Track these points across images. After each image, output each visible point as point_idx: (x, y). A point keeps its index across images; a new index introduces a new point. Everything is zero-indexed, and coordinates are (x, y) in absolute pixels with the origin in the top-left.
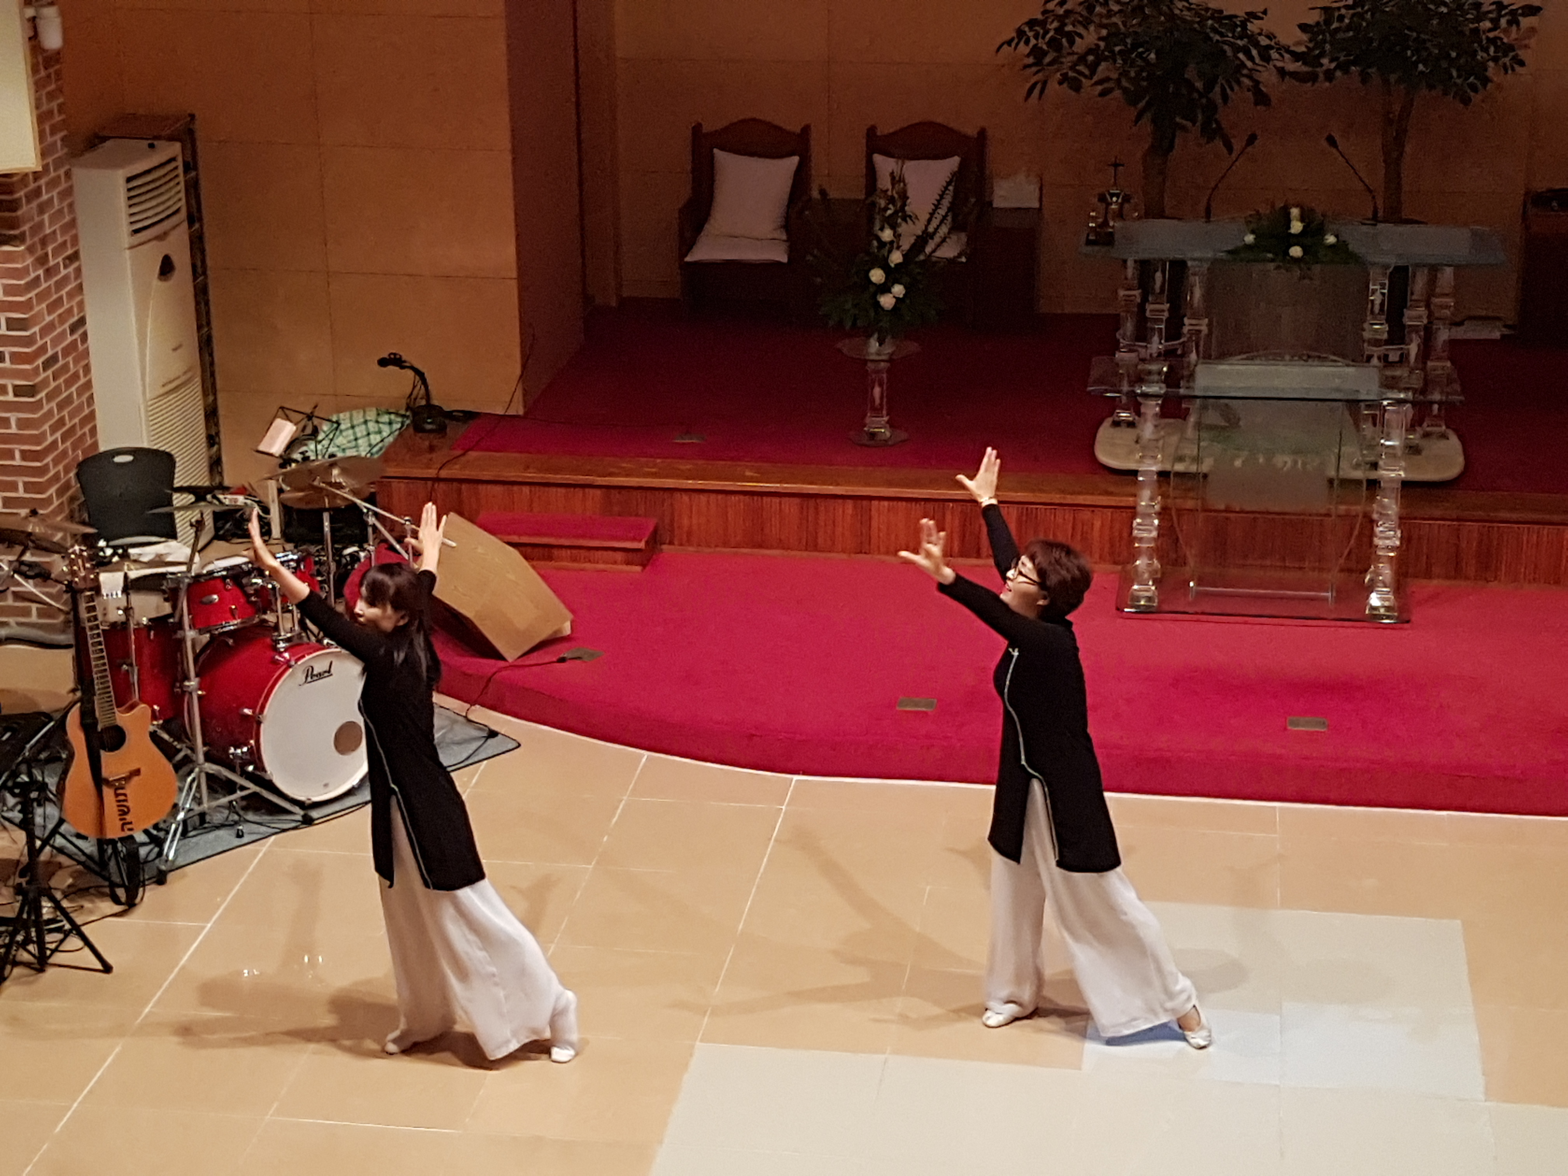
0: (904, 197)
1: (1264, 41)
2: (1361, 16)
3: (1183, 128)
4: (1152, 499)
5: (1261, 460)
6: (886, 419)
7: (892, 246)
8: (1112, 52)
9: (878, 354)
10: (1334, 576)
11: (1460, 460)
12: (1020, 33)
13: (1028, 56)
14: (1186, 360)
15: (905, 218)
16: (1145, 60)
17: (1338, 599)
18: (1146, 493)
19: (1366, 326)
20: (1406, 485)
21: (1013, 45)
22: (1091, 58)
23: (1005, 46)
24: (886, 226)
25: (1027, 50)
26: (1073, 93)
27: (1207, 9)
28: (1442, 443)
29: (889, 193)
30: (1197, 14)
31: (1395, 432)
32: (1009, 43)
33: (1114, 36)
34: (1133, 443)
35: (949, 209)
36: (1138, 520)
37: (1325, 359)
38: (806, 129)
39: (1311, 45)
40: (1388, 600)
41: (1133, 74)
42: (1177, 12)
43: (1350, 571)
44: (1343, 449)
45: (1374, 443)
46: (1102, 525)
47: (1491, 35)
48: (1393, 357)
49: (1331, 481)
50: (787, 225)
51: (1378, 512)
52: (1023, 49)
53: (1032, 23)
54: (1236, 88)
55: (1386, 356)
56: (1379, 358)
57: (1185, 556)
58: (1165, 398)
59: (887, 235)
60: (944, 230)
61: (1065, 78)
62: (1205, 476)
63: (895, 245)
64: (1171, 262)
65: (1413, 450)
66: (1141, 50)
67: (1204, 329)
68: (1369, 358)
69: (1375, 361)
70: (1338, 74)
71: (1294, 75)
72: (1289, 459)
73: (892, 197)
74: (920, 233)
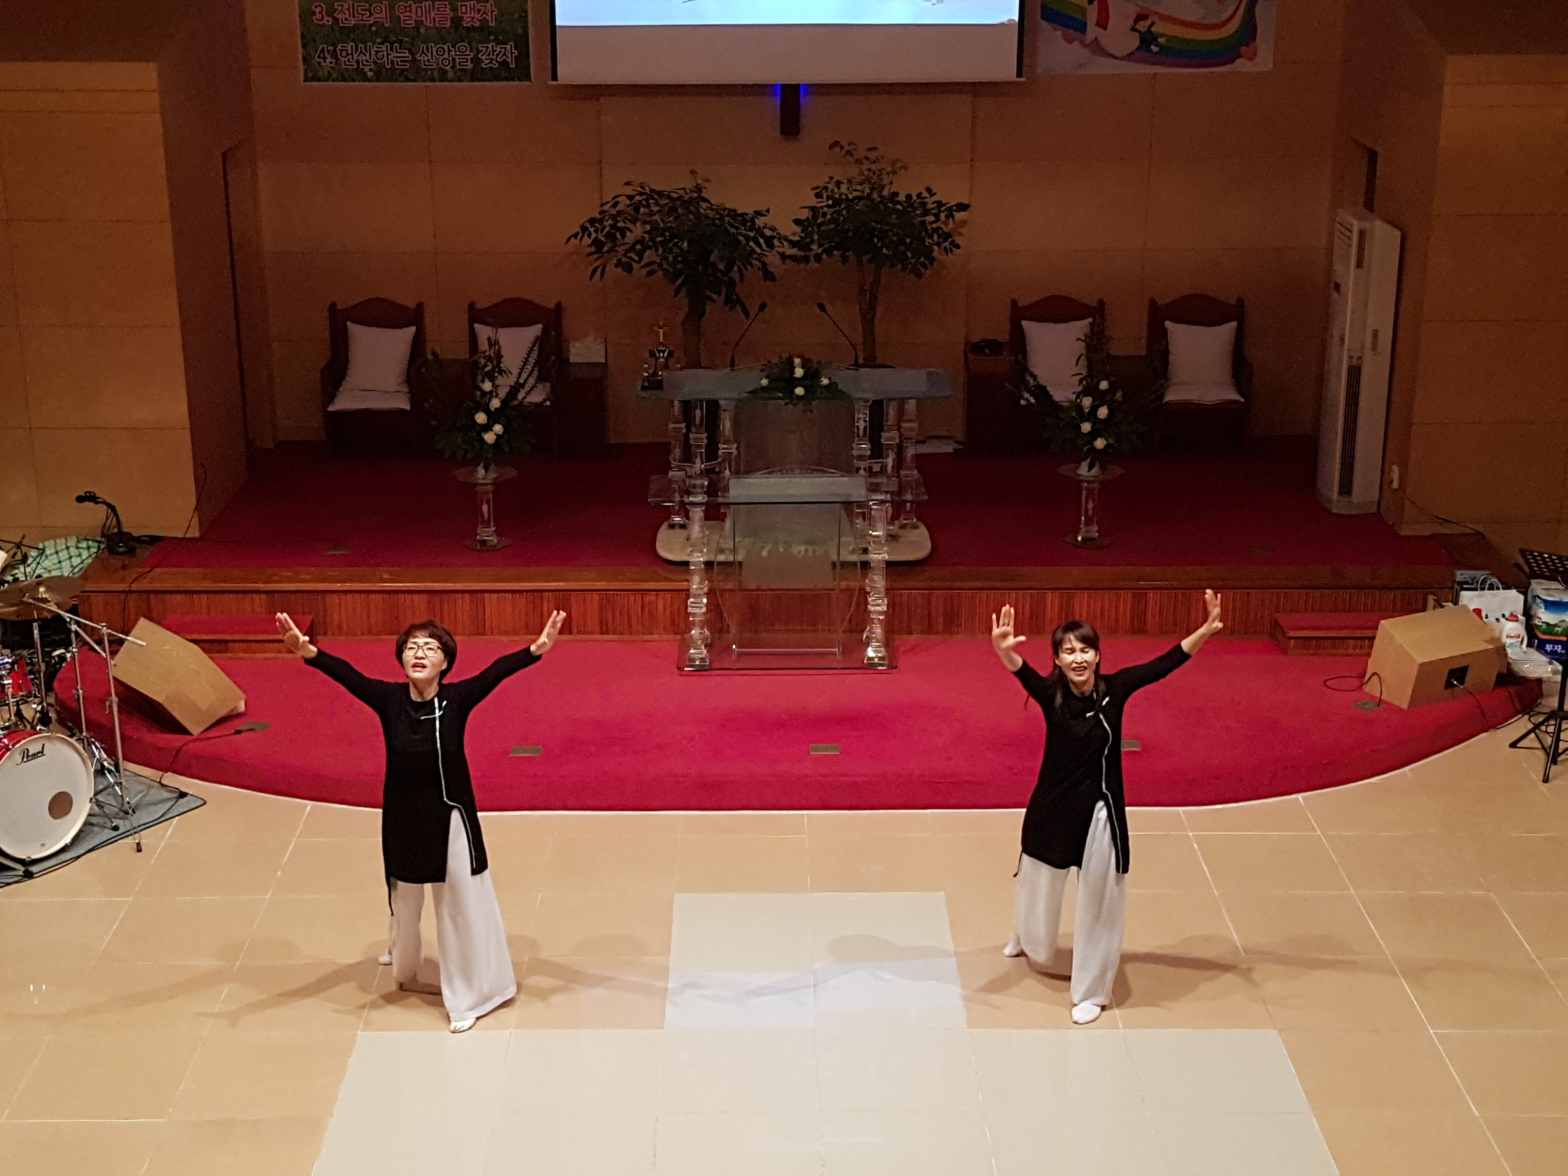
0: (499, 356)
1: (768, 233)
2: (839, 213)
3: (713, 301)
4: (701, 583)
5: (781, 550)
6: (494, 529)
7: (491, 394)
8: (654, 242)
9: (484, 479)
10: (840, 635)
11: (928, 544)
12: (584, 229)
13: (590, 246)
14: (721, 475)
15: (501, 372)
16: (680, 248)
17: (843, 653)
18: (696, 579)
19: (854, 446)
20: (889, 564)
21: (579, 237)
22: (638, 247)
23: (573, 238)
24: (486, 379)
25: (590, 241)
26: (625, 273)
27: (725, 209)
28: (916, 531)
29: (488, 353)
30: (718, 213)
31: (880, 525)
32: (575, 235)
33: (655, 230)
34: (685, 541)
35: (535, 364)
36: (692, 600)
37: (826, 472)
38: (420, 305)
39: (803, 235)
40: (880, 652)
41: (671, 258)
42: (702, 211)
43: (851, 631)
44: (841, 539)
45: (865, 534)
46: (664, 605)
47: (934, 226)
48: (876, 468)
49: (834, 565)
50: (408, 380)
51: (870, 586)
52: (587, 241)
53: (592, 221)
54: (749, 267)
55: (871, 468)
56: (865, 469)
57: (728, 625)
58: (707, 504)
59: (487, 386)
60: (532, 381)
61: (619, 264)
62: (740, 563)
63: (494, 394)
64: (708, 402)
65: (892, 538)
66: (676, 240)
67: (735, 452)
68: (858, 469)
69: (862, 472)
70: (824, 256)
71: (793, 258)
72: (802, 548)
73: (490, 356)
74: (513, 384)
